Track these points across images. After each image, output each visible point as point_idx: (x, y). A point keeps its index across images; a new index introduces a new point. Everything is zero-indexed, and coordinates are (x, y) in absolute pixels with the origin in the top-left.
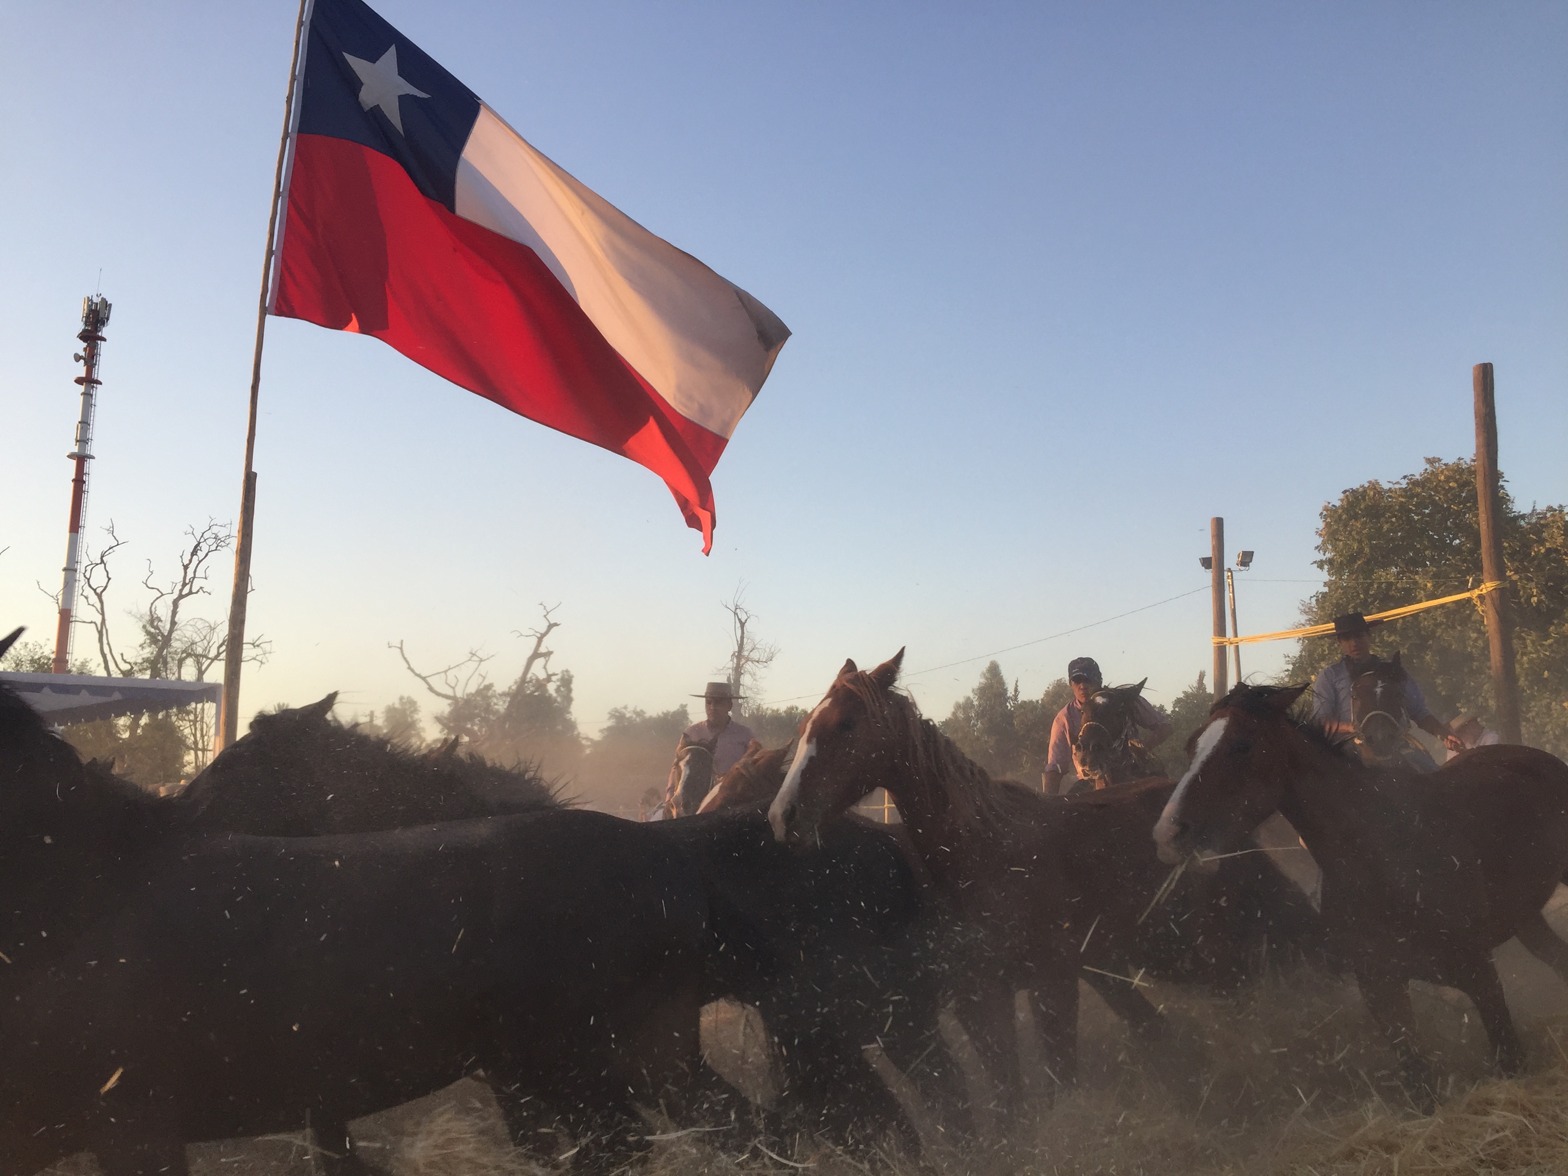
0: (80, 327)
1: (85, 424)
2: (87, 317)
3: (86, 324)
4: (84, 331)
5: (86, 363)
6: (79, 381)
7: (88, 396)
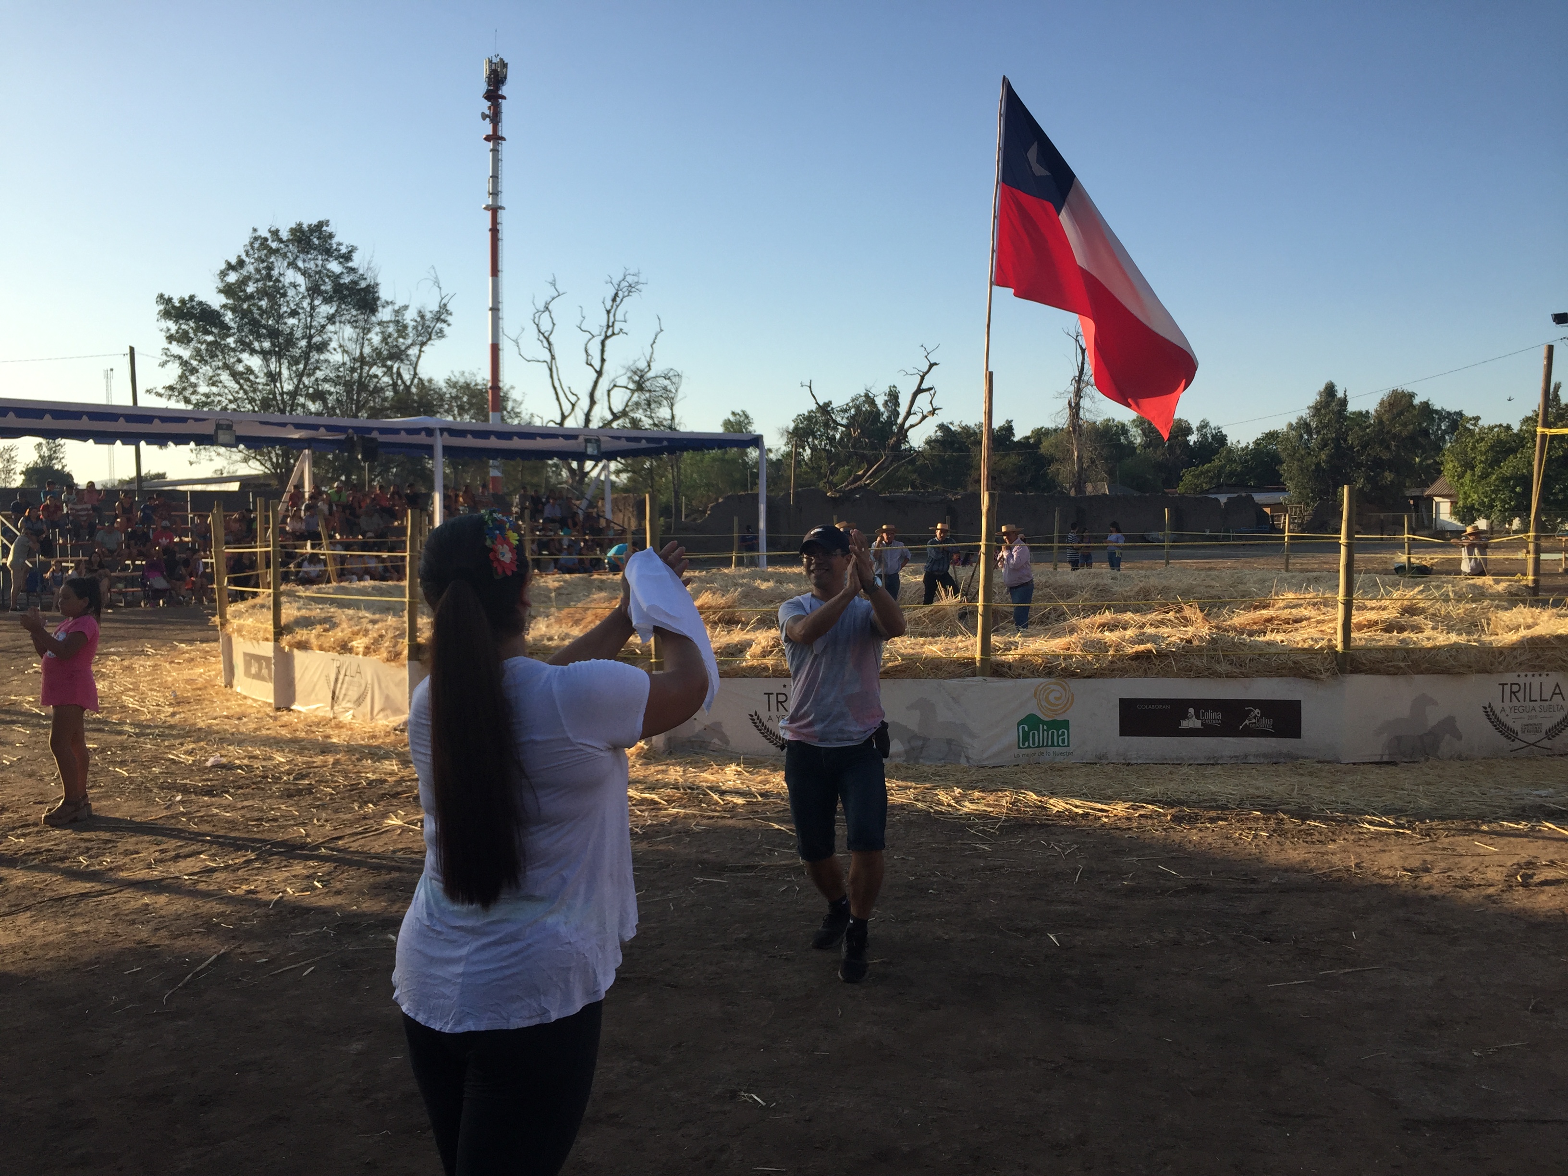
0: (483, 87)
1: (495, 177)
2: (489, 78)
3: (489, 85)
4: (488, 91)
5: (492, 121)
6: (488, 138)
7: (495, 151)
